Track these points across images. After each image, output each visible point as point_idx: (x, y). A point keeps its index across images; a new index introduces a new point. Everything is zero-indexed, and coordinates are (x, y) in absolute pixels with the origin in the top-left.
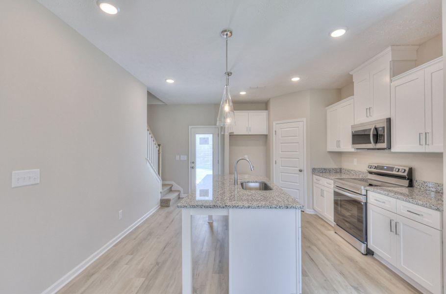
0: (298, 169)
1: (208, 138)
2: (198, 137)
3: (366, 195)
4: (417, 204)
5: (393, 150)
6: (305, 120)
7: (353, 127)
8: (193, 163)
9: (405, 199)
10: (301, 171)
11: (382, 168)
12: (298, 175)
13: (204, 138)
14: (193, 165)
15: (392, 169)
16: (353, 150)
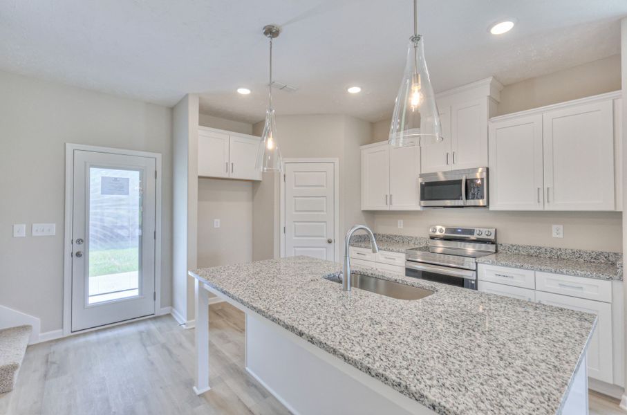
0: (325, 239)
3: (476, 270)
4: (575, 275)
5: (491, 208)
6: (337, 161)
7: (421, 176)
8: (80, 241)
9: (553, 270)
10: (330, 242)
11: (454, 231)
12: (325, 249)
13: (116, 179)
14: (78, 248)
15: (471, 232)
16: (419, 208)
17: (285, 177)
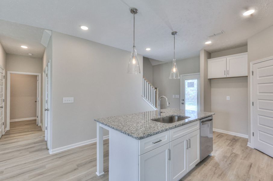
1: (193, 83)
2: (187, 82)
8: (183, 100)
13: (191, 83)
14: (183, 102)
17: (253, 72)
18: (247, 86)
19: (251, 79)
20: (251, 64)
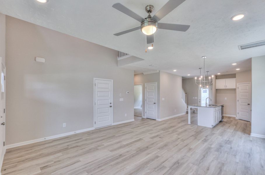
1: (206, 90)
6: (250, 83)
10: (249, 104)
12: (247, 106)
14: (200, 101)
17: (238, 88)
18: (235, 93)
19: (237, 90)
20: (237, 84)
